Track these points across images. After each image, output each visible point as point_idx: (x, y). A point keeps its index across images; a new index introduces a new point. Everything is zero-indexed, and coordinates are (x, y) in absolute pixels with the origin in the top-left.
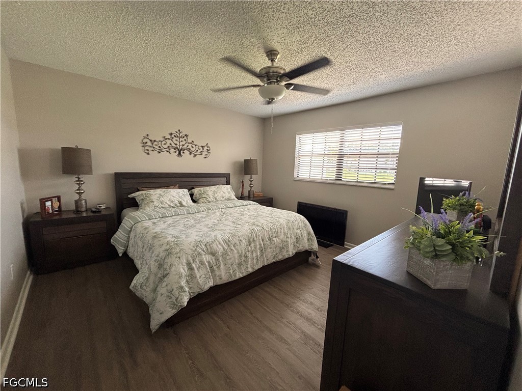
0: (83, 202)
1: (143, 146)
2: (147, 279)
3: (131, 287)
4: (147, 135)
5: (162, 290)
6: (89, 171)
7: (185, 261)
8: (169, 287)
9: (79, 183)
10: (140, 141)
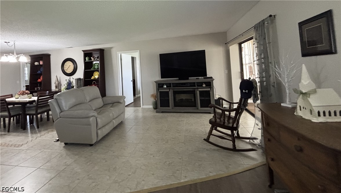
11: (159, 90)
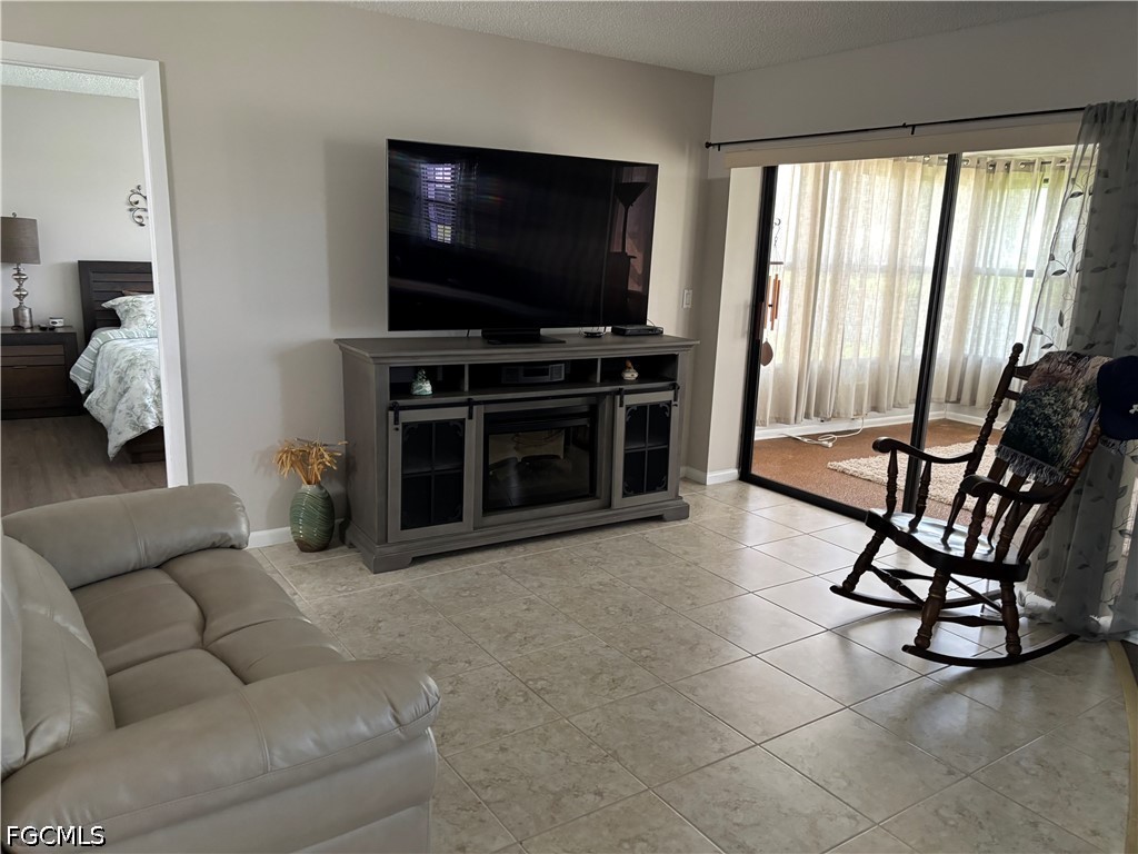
0: (27, 311)
1: (131, 210)
2: (105, 394)
3: (85, 405)
4: (139, 187)
5: (122, 407)
6: (35, 259)
7: (152, 376)
8: (129, 404)
9: (20, 277)
10: (125, 199)
11: (402, 413)
